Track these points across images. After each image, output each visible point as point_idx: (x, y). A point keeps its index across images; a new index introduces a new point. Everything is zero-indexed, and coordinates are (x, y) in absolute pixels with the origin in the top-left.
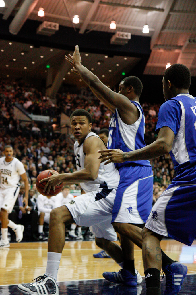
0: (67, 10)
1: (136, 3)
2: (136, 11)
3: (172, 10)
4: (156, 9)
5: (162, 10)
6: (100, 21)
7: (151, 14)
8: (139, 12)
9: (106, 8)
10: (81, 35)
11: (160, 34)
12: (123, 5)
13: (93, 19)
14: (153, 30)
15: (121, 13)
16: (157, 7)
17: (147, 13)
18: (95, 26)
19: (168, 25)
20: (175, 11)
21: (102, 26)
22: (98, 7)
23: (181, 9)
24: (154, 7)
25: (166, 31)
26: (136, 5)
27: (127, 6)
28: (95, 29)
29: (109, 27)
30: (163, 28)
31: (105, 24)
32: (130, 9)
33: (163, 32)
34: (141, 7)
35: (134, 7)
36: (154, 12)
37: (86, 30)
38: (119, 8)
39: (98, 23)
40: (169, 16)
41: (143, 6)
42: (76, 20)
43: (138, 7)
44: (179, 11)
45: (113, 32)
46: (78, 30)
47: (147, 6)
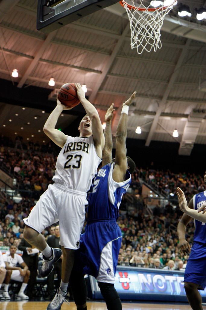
0: (6, 63)
1: (75, 63)
2: (75, 71)
3: (109, 72)
4: (94, 71)
5: (100, 72)
6: (39, 78)
7: (89, 75)
8: (78, 71)
9: (46, 65)
10: (19, 89)
11: (98, 94)
12: (62, 64)
13: (32, 74)
14: (90, 90)
15: (60, 71)
16: (96, 69)
17: (85, 74)
18: (34, 81)
19: (105, 86)
20: (113, 74)
21: (41, 82)
22: (38, 64)
23: (118, 73)
24: (93, 68)
25: (103, 92)
26: (76, 65)
27: (67, 65)
28: (34, 84)
29: (48, 83)
30: (101, 89)
31: (44, 80)
32: (69, 68)
33: (99, 92)
34: (80, 68)
35: (73, 66)
36: (92, 73)
37: (25, 85)
38: (58, 67)
39: (37, 79)
40: (106, 78)
41: (82, 66)
42: (15, 74)
43: (76, 67)
44: (116, 75)
45: (51, 88)
46: (17, 83)
47: (86, 67)
